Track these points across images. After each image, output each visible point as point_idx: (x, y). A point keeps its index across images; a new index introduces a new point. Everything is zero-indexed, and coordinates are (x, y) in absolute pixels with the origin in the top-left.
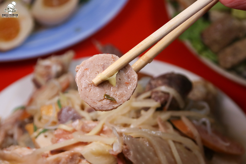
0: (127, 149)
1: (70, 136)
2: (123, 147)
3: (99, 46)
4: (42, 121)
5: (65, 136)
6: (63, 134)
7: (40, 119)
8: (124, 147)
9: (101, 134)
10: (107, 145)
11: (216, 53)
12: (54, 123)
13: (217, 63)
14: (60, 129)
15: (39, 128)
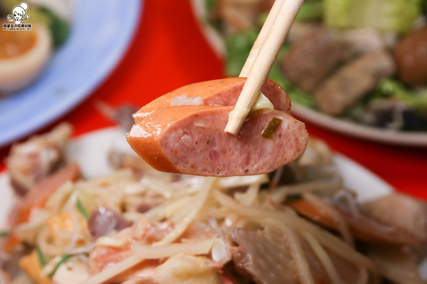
0: (240, 252)
1: (123, 254)
2: (232, 250)
3: (108, 111)
4: (58, 242)
5: (112, 257)
6: (109, 254)
7: (50, 240)
8: (236, 249)
9: (183, 240)
10: (197, 256)
11: (310, 93)
12: (81, 243)
13: (316, 108)
14: (102, 247)
15: (53, 257)
